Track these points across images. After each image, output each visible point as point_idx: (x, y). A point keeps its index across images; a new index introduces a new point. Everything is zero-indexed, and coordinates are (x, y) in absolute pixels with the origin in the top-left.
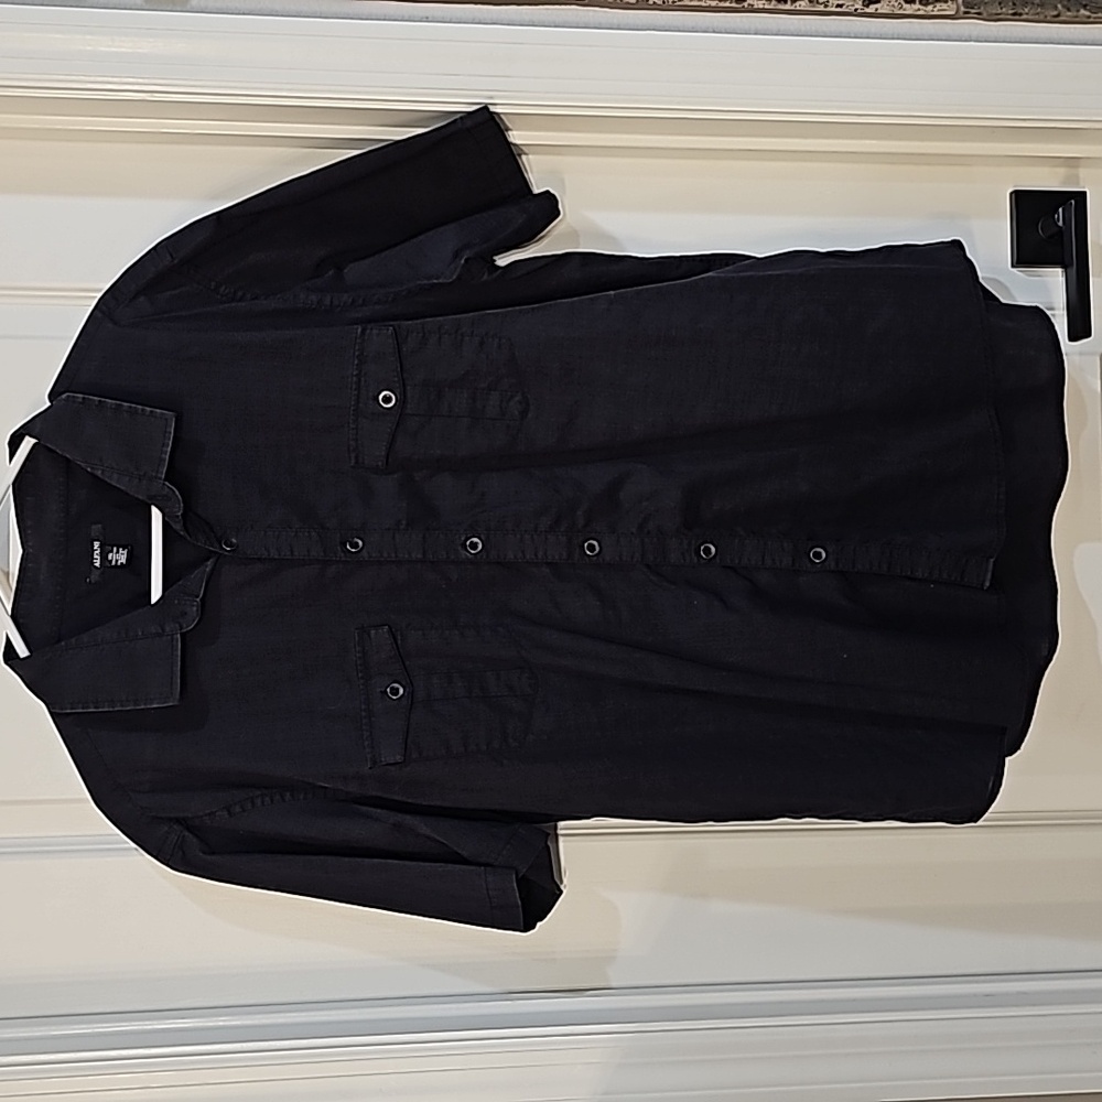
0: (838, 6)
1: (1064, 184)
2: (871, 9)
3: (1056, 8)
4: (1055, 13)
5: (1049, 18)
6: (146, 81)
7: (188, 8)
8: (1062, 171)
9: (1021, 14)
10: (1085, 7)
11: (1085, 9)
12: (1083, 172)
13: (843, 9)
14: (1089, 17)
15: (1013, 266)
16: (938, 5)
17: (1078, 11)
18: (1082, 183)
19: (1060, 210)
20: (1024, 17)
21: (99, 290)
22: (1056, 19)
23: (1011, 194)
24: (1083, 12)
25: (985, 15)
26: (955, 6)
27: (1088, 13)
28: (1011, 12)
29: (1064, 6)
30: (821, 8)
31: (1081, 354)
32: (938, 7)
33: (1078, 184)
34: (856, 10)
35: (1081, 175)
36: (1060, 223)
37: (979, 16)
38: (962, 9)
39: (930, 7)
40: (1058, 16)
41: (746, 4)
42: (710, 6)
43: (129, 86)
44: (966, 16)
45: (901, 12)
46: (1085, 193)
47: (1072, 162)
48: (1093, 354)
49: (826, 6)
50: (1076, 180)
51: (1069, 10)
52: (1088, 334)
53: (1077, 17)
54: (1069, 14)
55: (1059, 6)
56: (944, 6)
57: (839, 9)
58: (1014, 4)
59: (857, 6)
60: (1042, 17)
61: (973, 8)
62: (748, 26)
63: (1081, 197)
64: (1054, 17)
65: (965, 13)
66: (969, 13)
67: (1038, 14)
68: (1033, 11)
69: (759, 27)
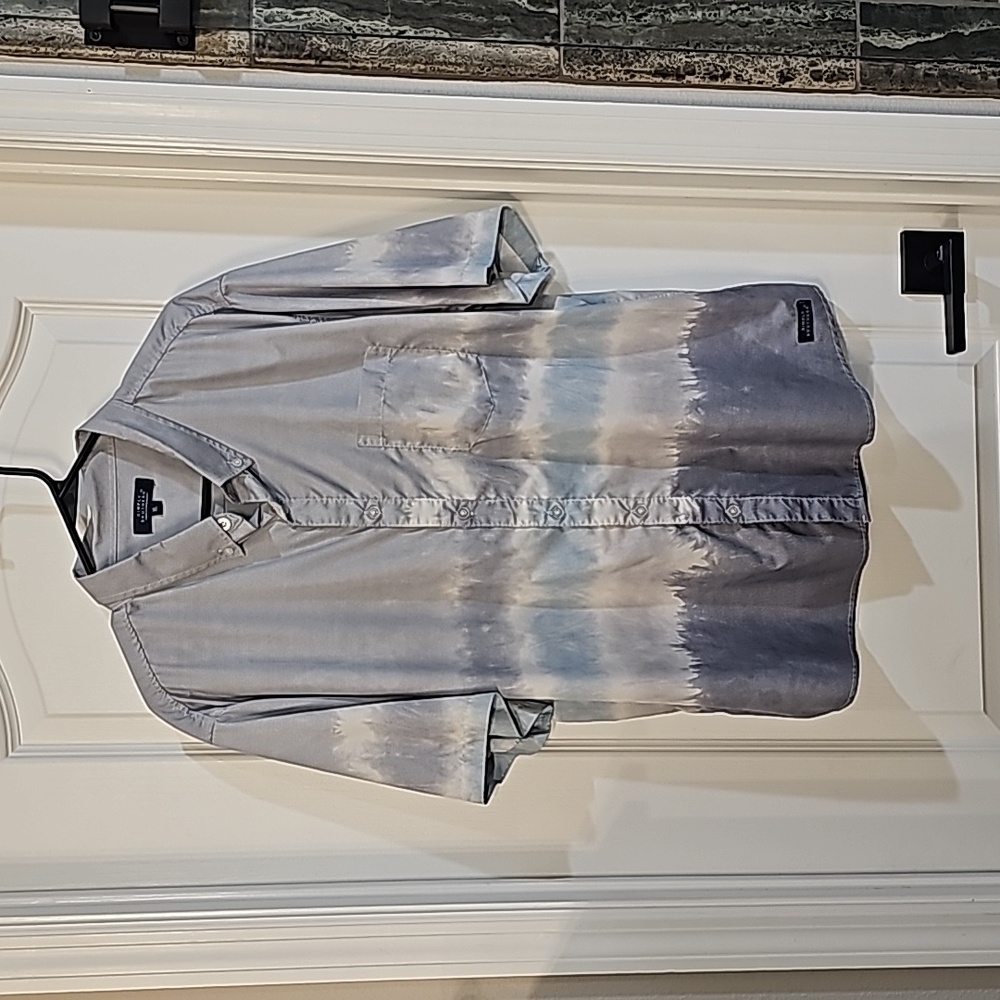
0: (759, 83)
1: (945, 226)
2: (786, 85)
3: (937, 84)
4: (936, 89)
5: (931, 93)
6: (206, 140)
7: (240, 82)
8: (944, 216)
9: (908, 90)
10: (960, 84)
11: (961, 86)
12: (961, 217)
13: (764, 85)
14: (964, 92)
15: (903, 292)
16: (841, 82)
17: (955, 87)
18: (960, 226)
19: (941, 247)
20: (911, 92)
21: (160, 306)
22: (937, 94)
23: (901, 234)
24: (959, 88)
25: (879, 91)
26: (854, 83)
27: (963, 89)
28: (900, 88)
29: (943, 83)
30: (746, 84)
31: (959, 365)
32: (841, 84)
33: (957, 226)
34: (774, 86)
35: (960, 219)
36: (941, 258)
37: (874, 91)
38: (860, 85)
39: (834, 84)
40: (939, 91)
41: (684, 81)
42: (656, 82)
43: (193, 145)
44: (863, 90)
45: (810, 88)
46: (963, 233)
47: (952, 209)
48: (970, 365)
49: (749, 83)
50: (956, 223)
51: (947, 87)
52: (964, 349)
53: (953, 92)
54: (947, 90)
55: (940, 83)
56: (846, 83)
57: (760, 86)
58: (903, 82)
59: (775, 83)
60: (925, 92)
61: (869, 84)
62: (686, 98)
63: (958, 238)
64: (935, 92)
65: (863, 88)
66: (865, 88)
67: (922, 90)
68: (918, 87)
69: (695, 99)
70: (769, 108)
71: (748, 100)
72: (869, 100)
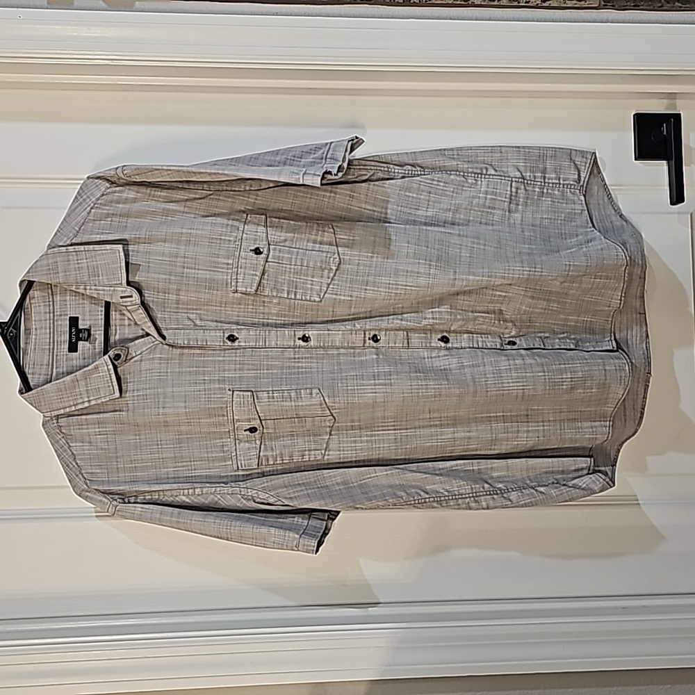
0: (526, 2)
1: (667, 109)
2: (546, 4)
3: (660, 1)
4: (660, 5)
5: (656, 8)
7: (134, 9)
8: (666, 101)
9: (639, 6)
11: (679, 2)
12: (678, 102)
13: (530, 4)
14: (681, 7)
15: (636, 159)
17: (674, 3)
18: (678, 109)
19: (665, 125)
20: (641, 7)
21: (81, 179)
22: (661, 9)
23: (634, 115)
24: (677, 4)
25: (617, 6)
27: (680, 5)
28: (632, 4)
30: (516, 4)
31: (679, 213)
32: (588, 2)
33: (676, 109)
34: (538, 4)
35: (678, 104)
36: (665, 133)
37: (613, 7)
38: (603, 3)
39: (583, 2)
40: (662, 6)
41: (469, 2)
42: (448, 4)
43: (99, 56)
44: (605, 7)
45: (565, 5)
46: (680, 114)
47: (672, 96)
48: (687, 213)
49: (519, 3)
50: (675, 108)
51: (668, 3)
52: (683, 201)
53: (673, 7)
54: (668, 5)
57: (527, 5)
59: (538, 2)
60: (651, 7)
61: (609, 3)
62: (471, 16)
63: (677, 117)
64: (659, 7)
65: (604, 5)
66: (606, 5)
67: (649, 5)
68: (645, 4)
69: (478, 16)
70: (534, 21)
71: (518, 16)
72: (609, 14)
